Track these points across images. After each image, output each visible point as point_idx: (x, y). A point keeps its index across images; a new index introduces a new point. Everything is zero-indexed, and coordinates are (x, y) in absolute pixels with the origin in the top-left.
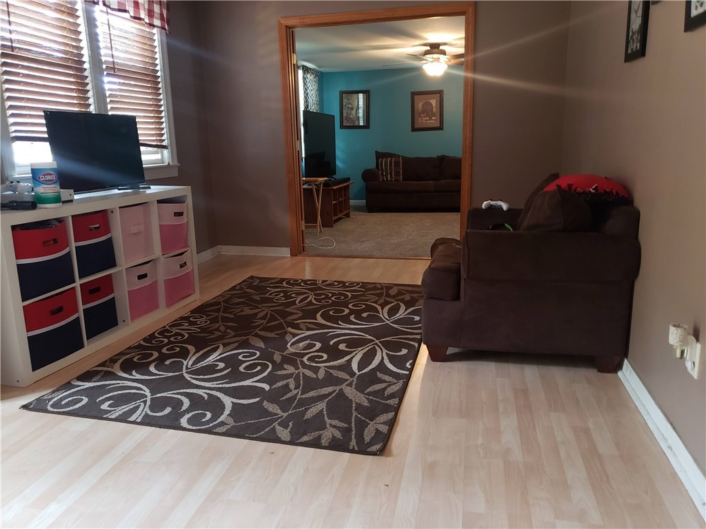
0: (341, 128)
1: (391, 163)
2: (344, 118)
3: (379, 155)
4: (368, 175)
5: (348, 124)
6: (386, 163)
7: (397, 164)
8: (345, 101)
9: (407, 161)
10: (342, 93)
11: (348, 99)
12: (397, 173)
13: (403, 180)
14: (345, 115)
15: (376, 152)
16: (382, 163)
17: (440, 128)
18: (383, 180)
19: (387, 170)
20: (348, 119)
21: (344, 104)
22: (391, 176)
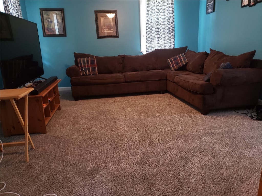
0: (44, 36)
1: (88, 61)
2: (46, 29)
3: (77, 56)
4: (70, 72)
5: (49, 34)
6: (84, 61)
7: (93, 62)
8: (45, 16)
9: (100, 60)
10: (42, 10)
11: (48, 15)
12: (94, 69)
13: (99, 73)
14: (46, 26)
15: (74, 53)
16: (80, 62)
17: (117, 36)
18: (83, 75)
19: (85, 66)
20: (49, 30)
21: (45, 18)
22: (89, 71)
